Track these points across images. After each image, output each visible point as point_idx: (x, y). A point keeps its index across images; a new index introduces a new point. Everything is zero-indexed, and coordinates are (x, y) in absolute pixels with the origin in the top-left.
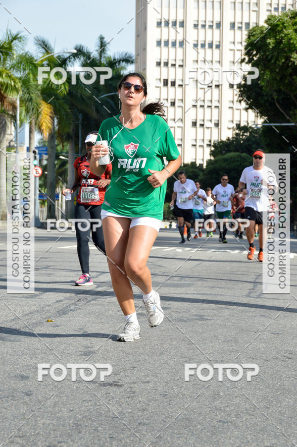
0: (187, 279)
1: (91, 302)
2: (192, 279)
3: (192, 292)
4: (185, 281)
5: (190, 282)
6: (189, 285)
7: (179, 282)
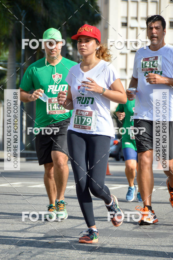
0: (162, 227)
1: (37, 256)
2: (168, 227)
3: (169, 244)
4: (159, 229)
5: (166, 231)
6: (164, 235)
7: (151, 231)
